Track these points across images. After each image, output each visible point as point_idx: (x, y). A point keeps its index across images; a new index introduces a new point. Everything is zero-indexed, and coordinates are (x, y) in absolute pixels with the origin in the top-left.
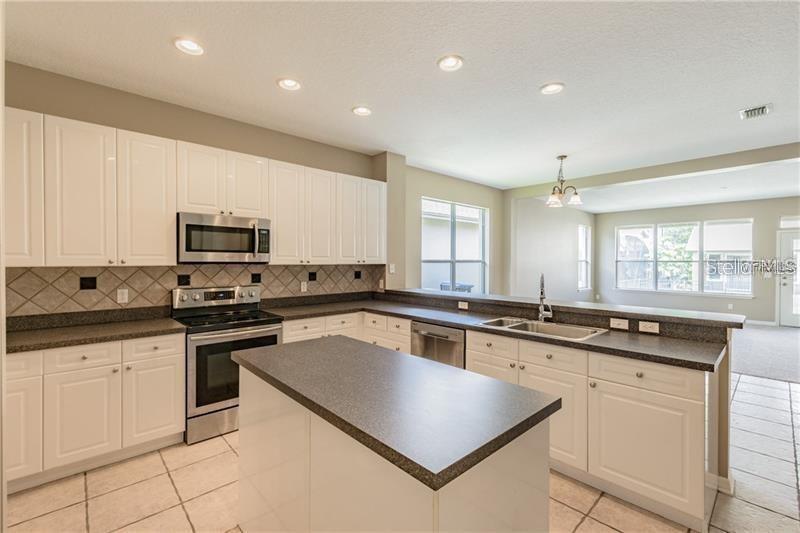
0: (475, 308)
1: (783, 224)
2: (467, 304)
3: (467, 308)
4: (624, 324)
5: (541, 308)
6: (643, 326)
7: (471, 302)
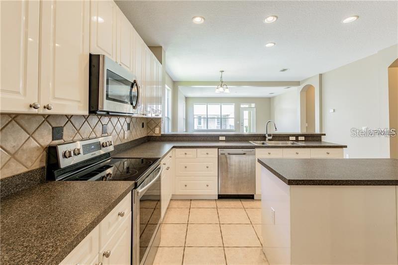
0: (229, 139)
1: (242, 106)
2: (224, 137)
3: (224, 139)
4: (294, 138)
5: (267, 135)
6: (300, 138)
7: (226, 136)
